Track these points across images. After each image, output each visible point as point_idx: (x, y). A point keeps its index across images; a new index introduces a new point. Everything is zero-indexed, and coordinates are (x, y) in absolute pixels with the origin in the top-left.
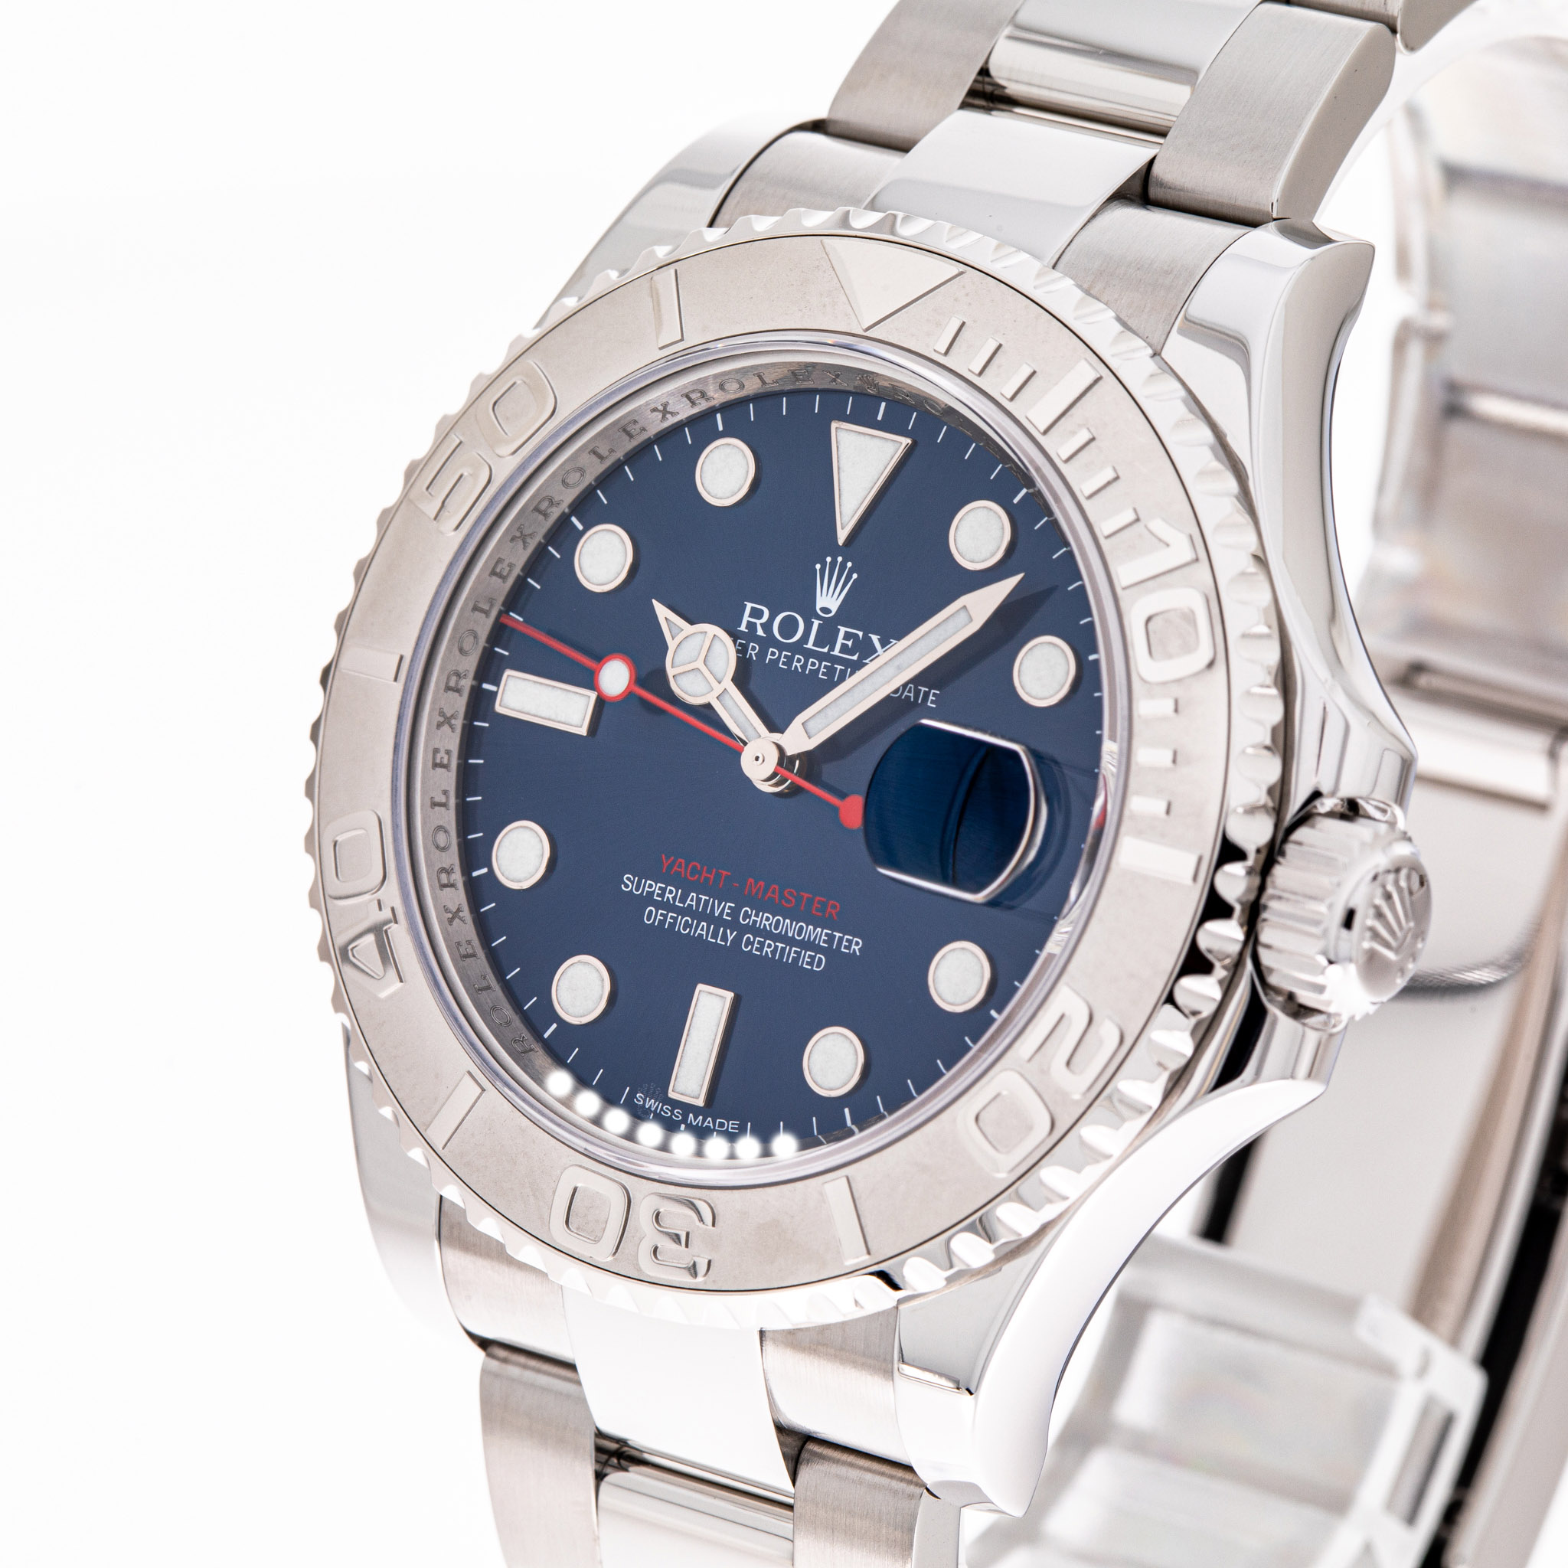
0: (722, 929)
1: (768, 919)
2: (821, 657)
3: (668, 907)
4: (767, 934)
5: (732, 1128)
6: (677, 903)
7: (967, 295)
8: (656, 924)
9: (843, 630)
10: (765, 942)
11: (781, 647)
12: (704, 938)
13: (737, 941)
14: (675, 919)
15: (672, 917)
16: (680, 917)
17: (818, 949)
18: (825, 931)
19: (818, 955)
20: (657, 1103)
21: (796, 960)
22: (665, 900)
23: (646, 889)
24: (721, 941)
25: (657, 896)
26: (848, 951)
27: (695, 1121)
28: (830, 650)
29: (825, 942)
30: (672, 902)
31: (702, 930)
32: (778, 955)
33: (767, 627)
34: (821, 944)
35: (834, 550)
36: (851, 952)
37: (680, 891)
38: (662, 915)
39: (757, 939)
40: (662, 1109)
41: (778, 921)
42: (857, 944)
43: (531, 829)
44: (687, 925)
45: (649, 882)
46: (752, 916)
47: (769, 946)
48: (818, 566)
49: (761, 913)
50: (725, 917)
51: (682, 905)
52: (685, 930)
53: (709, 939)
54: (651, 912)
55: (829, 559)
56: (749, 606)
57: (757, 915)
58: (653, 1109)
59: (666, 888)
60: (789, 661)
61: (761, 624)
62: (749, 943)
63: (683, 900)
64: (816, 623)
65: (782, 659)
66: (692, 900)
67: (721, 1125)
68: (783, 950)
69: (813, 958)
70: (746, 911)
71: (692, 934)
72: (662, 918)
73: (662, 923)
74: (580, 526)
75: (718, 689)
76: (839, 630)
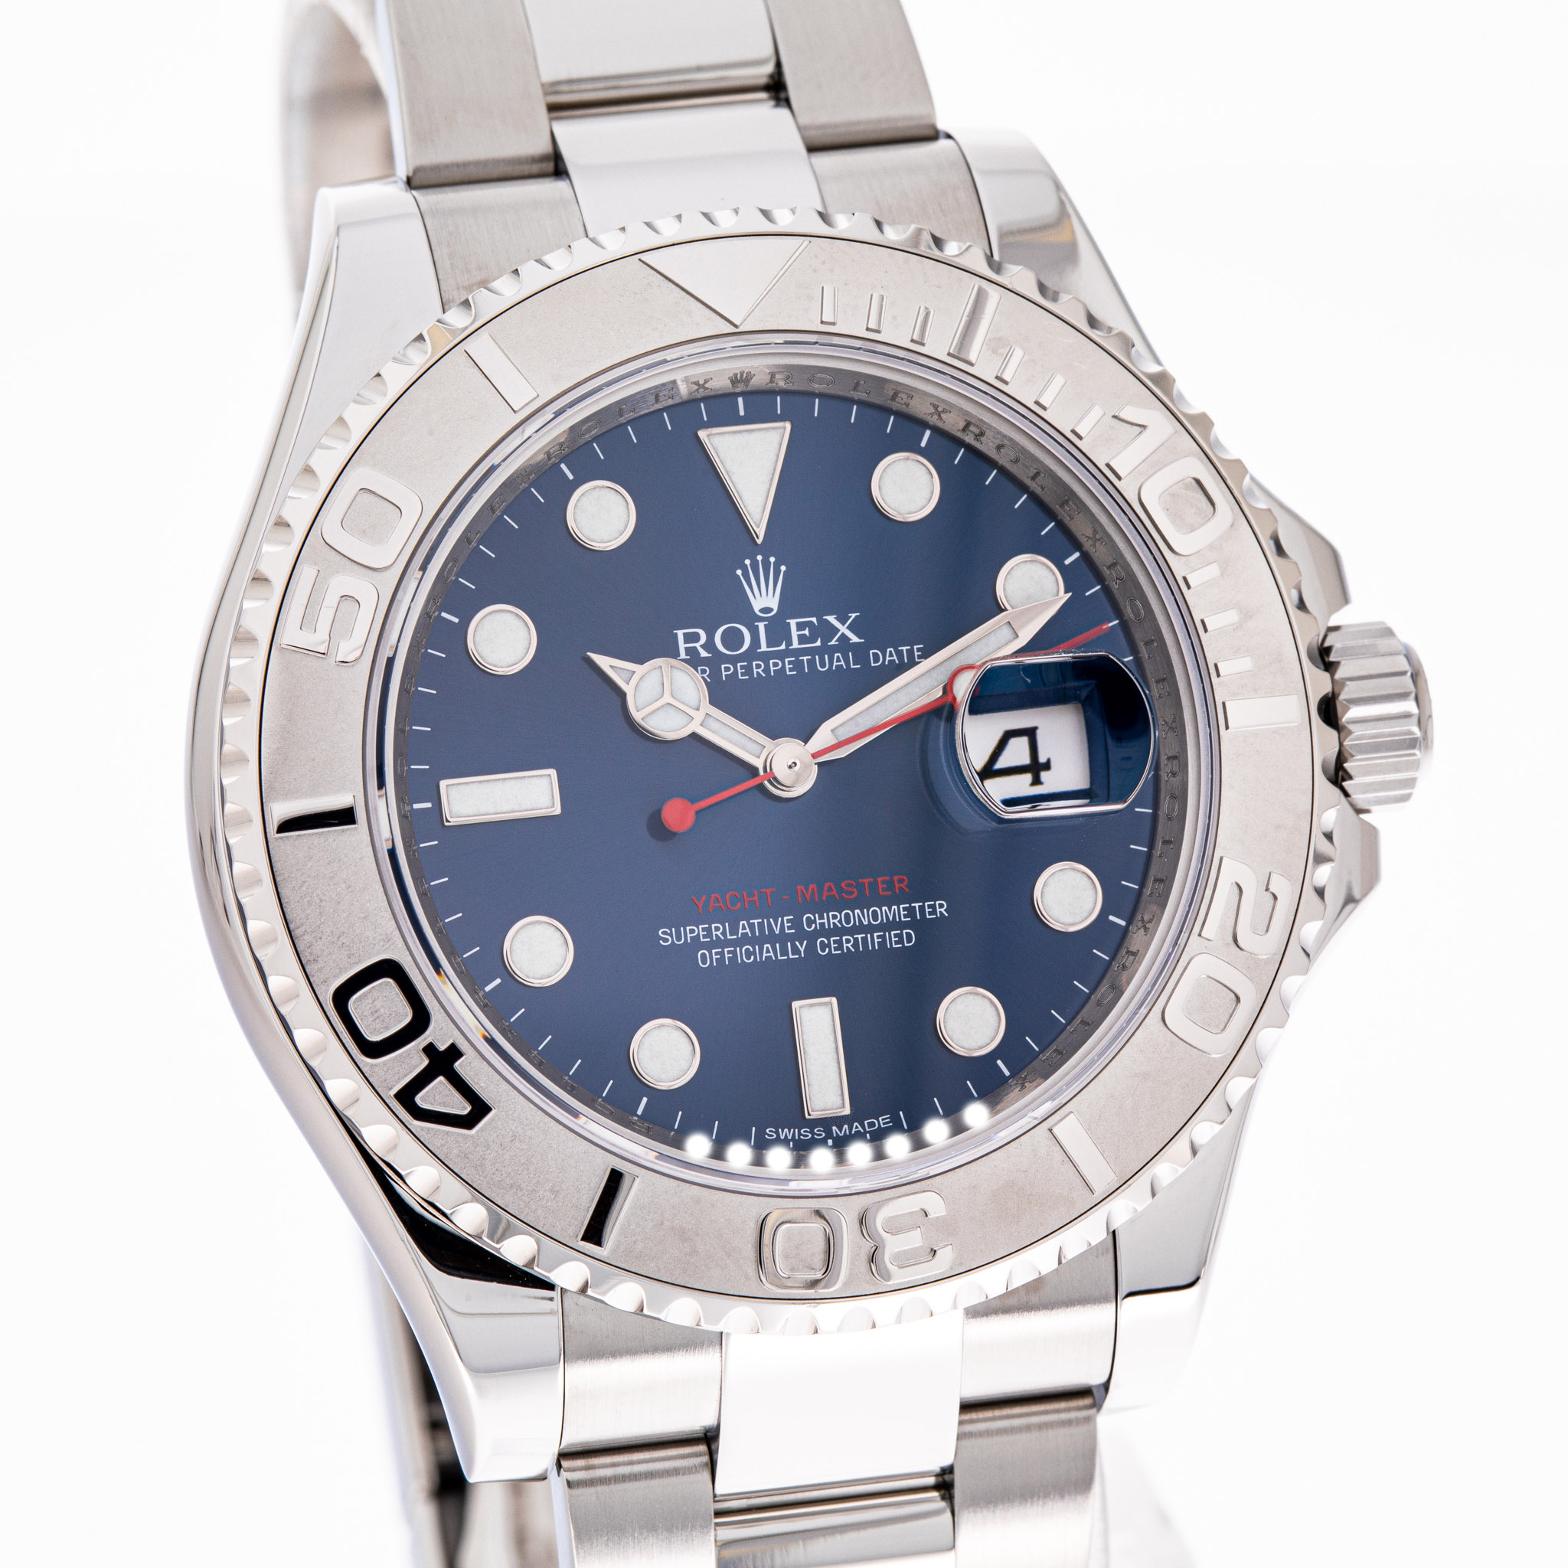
0: (789, 944)
1: (835, 917)
2: (781, 655)
3: (721, 944)
4: (839, 931)
5: (884, 1124)
6: (729, 937)
7: (823, 263)
8: (715, 964)
10: (841, 939)
11: (734, 660)
12: (774, 959)
13: (812, 947)
14: (734, 953)
15: (729, 952)
16: (738, 949)
17: (901, 926)
18: (902, 906)
19: (904, 931)
20: (792, 1130)
21: (882, 944)
22: (714, 939)
23: (689, 935)
24: (793, 955)
25: (703, 938)
26: (934, 916)
27: (841, 1131)
29: (905, 916)
30: (723, 938)
31: (768, 952)
32: (861, 946)
33: (709, 645)
34: (903, 919)
35: (753, 550)
36: (939, 915)
37: (727, 924)
38: (716, 954)
39: (832, 939)
40: (800, 1134)
41: (847, 915)
42: (941, 906)
43: (540, 923)
44: (748, 954)
45: (688, 928)
46: (816, 920)
47: (848, 941)
48: (739, 572)
49: (825, 914)
50: (787, 931)
51: (735, 937)
52: (749, 959)
53: (779, 958)
54: (703, 955)
55: (748, 562)
56: (680, 633)
57: (821, 917)
58: (790, 1138)
59: (710, 927)
60: (748, 670)
61: (701, 646)
62: (823, 946)
63: (734, 931)
64: (761, 626)
65: (739, 671)
66: (744, 928)
67: (871, 1125)
68: (864, 940)
69: (900, 936)
70: (808, 918)
71: (758, 960)
72: (719, 957)
73: (721, 961)
74: (459, 621)
75: (698, 716)
76: (789, 623)
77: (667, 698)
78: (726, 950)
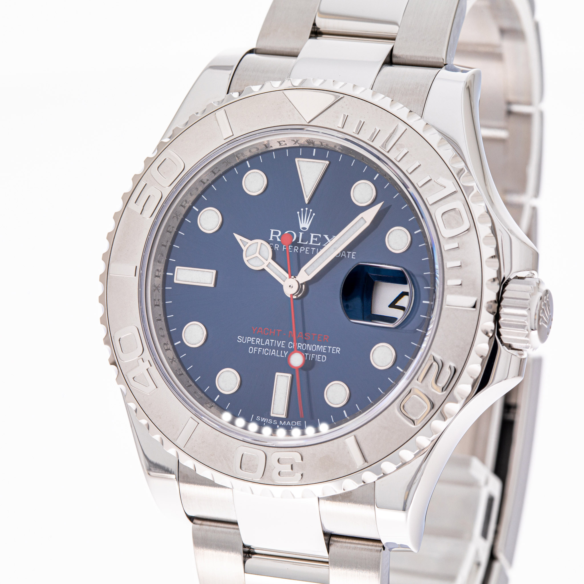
0: (282, 351)
1: (300, 345)
3: (258, 346)
6: (261, 344)
7: (346, 105)
8: (254, 353)
9: (312, 235)
12: (275, 355)
14: (262, 350)
15: (260, 350)
16: (264, 349)
17: (323, 354)
18: (324, 346)
19: (323, 356)
20: (266, 419)
21: (314, 359)
22: (256, 344)
23: (248, 340)
24: (282, 356)
25: (253, 343)
26: (335, 353)
27: (282, 423)
28: (308, 243)
29: (325, 350)
30: (259, 344)
31: (274, 352)
34: (324, 351)
35: (304, 205)
36: (336, 353)
37: (262, 339)
38: (256, 349)
40: (268, 421)
41: (304, 345)
42: (338, 349)
43: (197, 324)
44: (267, 352)
45: (248, 338)
48: (298, 213)
50: (282, 347)
51: (264, 345)
52: (266, 353)
53: (277, 356)
54: (251, 349)
55: (302, 209)
56: (272, 231)
58: (264, 421)
59: (256, 339)
60: (292, 249)
61: (278, 237)
63: (264, 342)
64: (301, 234)
66: (267, 342)
67: (294, 423)
68: (308, 356)
69: (321, 357)
70: (291, 343)
71: (270, 355)
72: (256, 350)
73: (257, 352)
74: (197, 210)
75: (266, 263)
77: (257, 254)
78: (259, 349)
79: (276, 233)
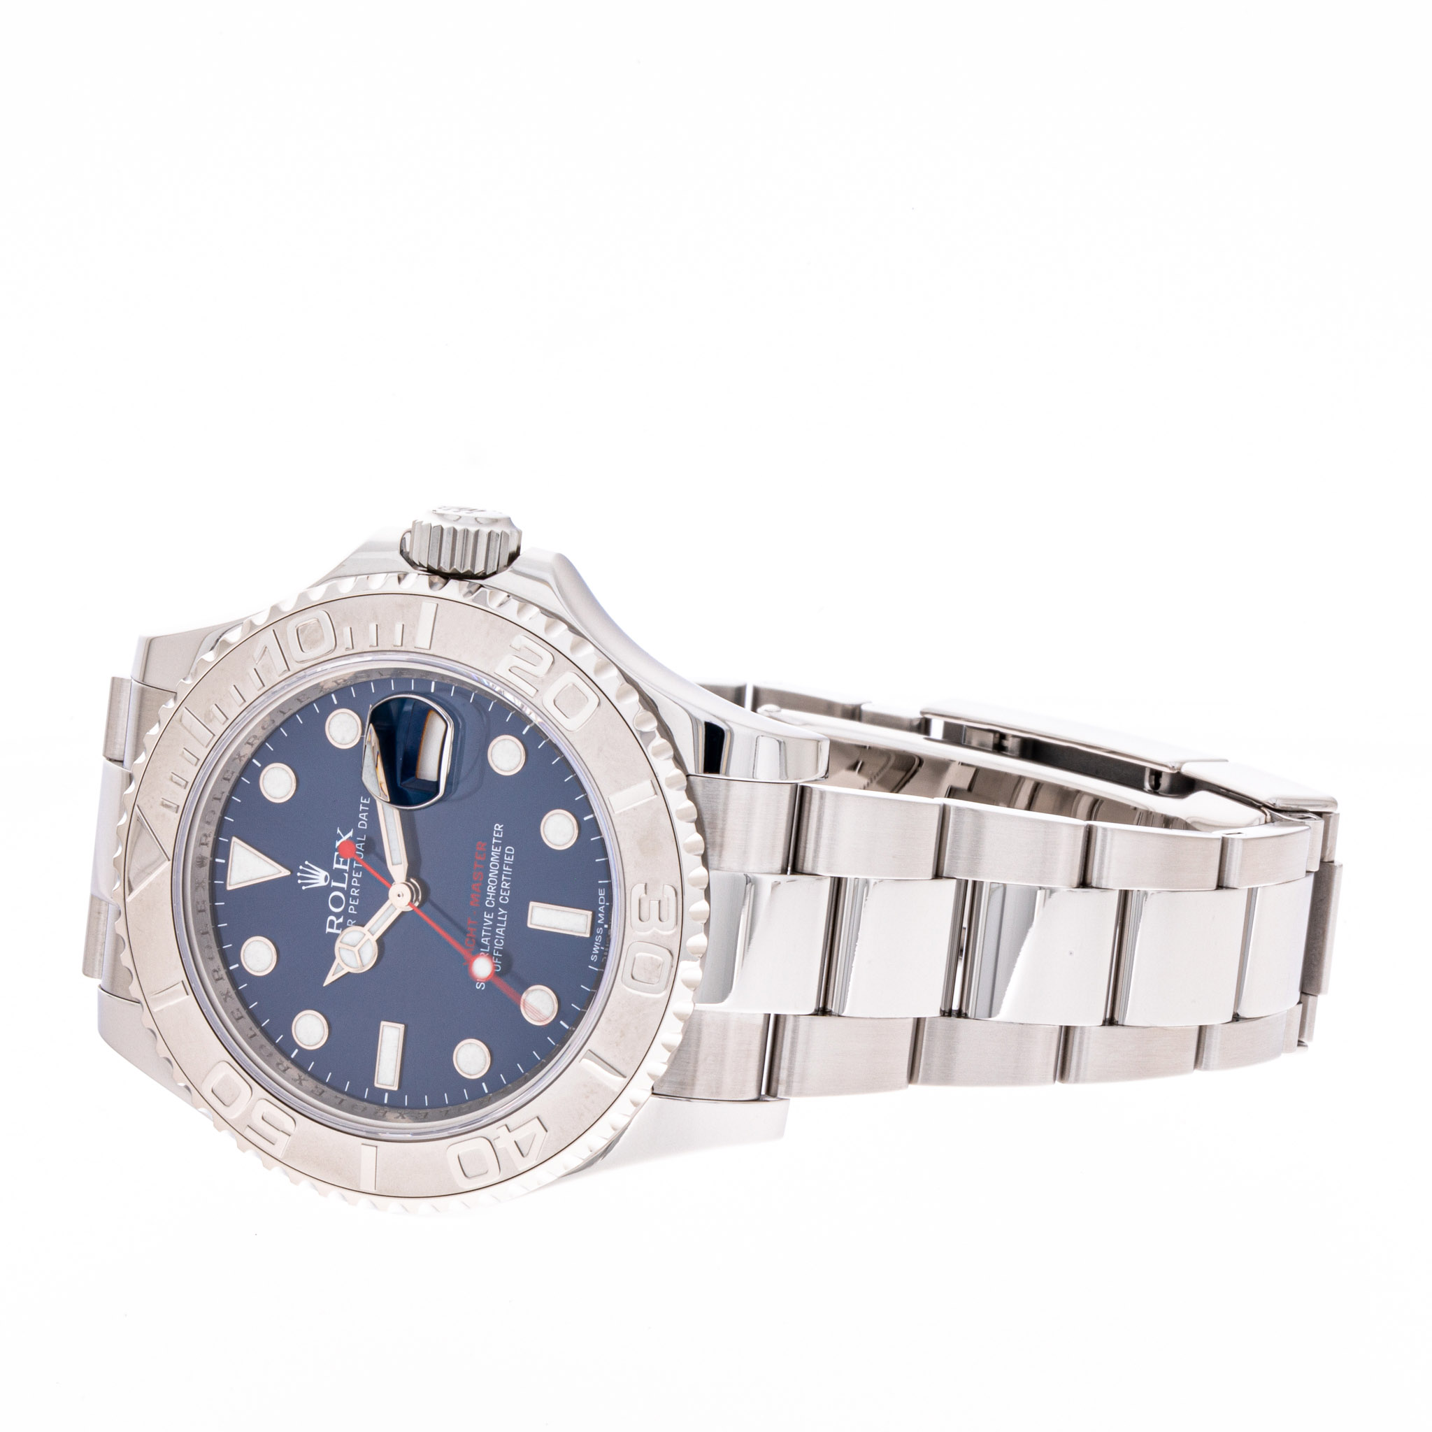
0: (498, 918)
1: (490, 888)
2: (351, 877)
3: (491, 956)
4: (498, 888)
5: (601, 893)
6: (489, 951)
7: (149, 801)
8: (501, 963)
9: (336, 866)
10: (502, 888)
11: (348, 905)
12: (505, 929)
13: (504, 907)
14: (497, 950)
16: (496, 947)
17: (503, 853)
18: (493, 849)
19: (506, 852)
20: (595, 945)
21: (510, 866)
22: (488, 959)
24: (505, 918)
26: (502, 833)
27: (601, 918)
28: (346, 873)
29: (498, 849)
30: (489, 954)
31: (500, 931)
32: (508, 878)
33: (338, 916)
34: (500, 851)
35: (293, 877)
36: (501, 830)
37: (482, 950)
39: (501, 894)
40: (598, 942)
41: (491, 881)
42: (497, 827)
43: (458, 1055)
44: (499, 942)
46: (489, 902)
47: (504, 885)
48: (304, 888)
49: (488, 893)
50: (492, 917)
51: (489, 947)
52: (501, 943)
53: (505, 926)
54: (495, 968)
55: (299, 881)
56: (328, 930)
57: (489, 896)
58: (599, 948)
60: (354, 898)
61: (337, 920)
62: (504, 899)
63: (485, 947)
64: (334, 884)
65: (355, 903)
66: (486, 941)
67: (602, 900)
68: (506, 875)
69: (508, 855)
70: (488, 903)
71: (503, 938)
72: (497, 959)
74: (296, 1051)
75: (368, 935)
76: (336, 868)
77: (356, 949)
78: (495, 954)
79: (331, 926)
